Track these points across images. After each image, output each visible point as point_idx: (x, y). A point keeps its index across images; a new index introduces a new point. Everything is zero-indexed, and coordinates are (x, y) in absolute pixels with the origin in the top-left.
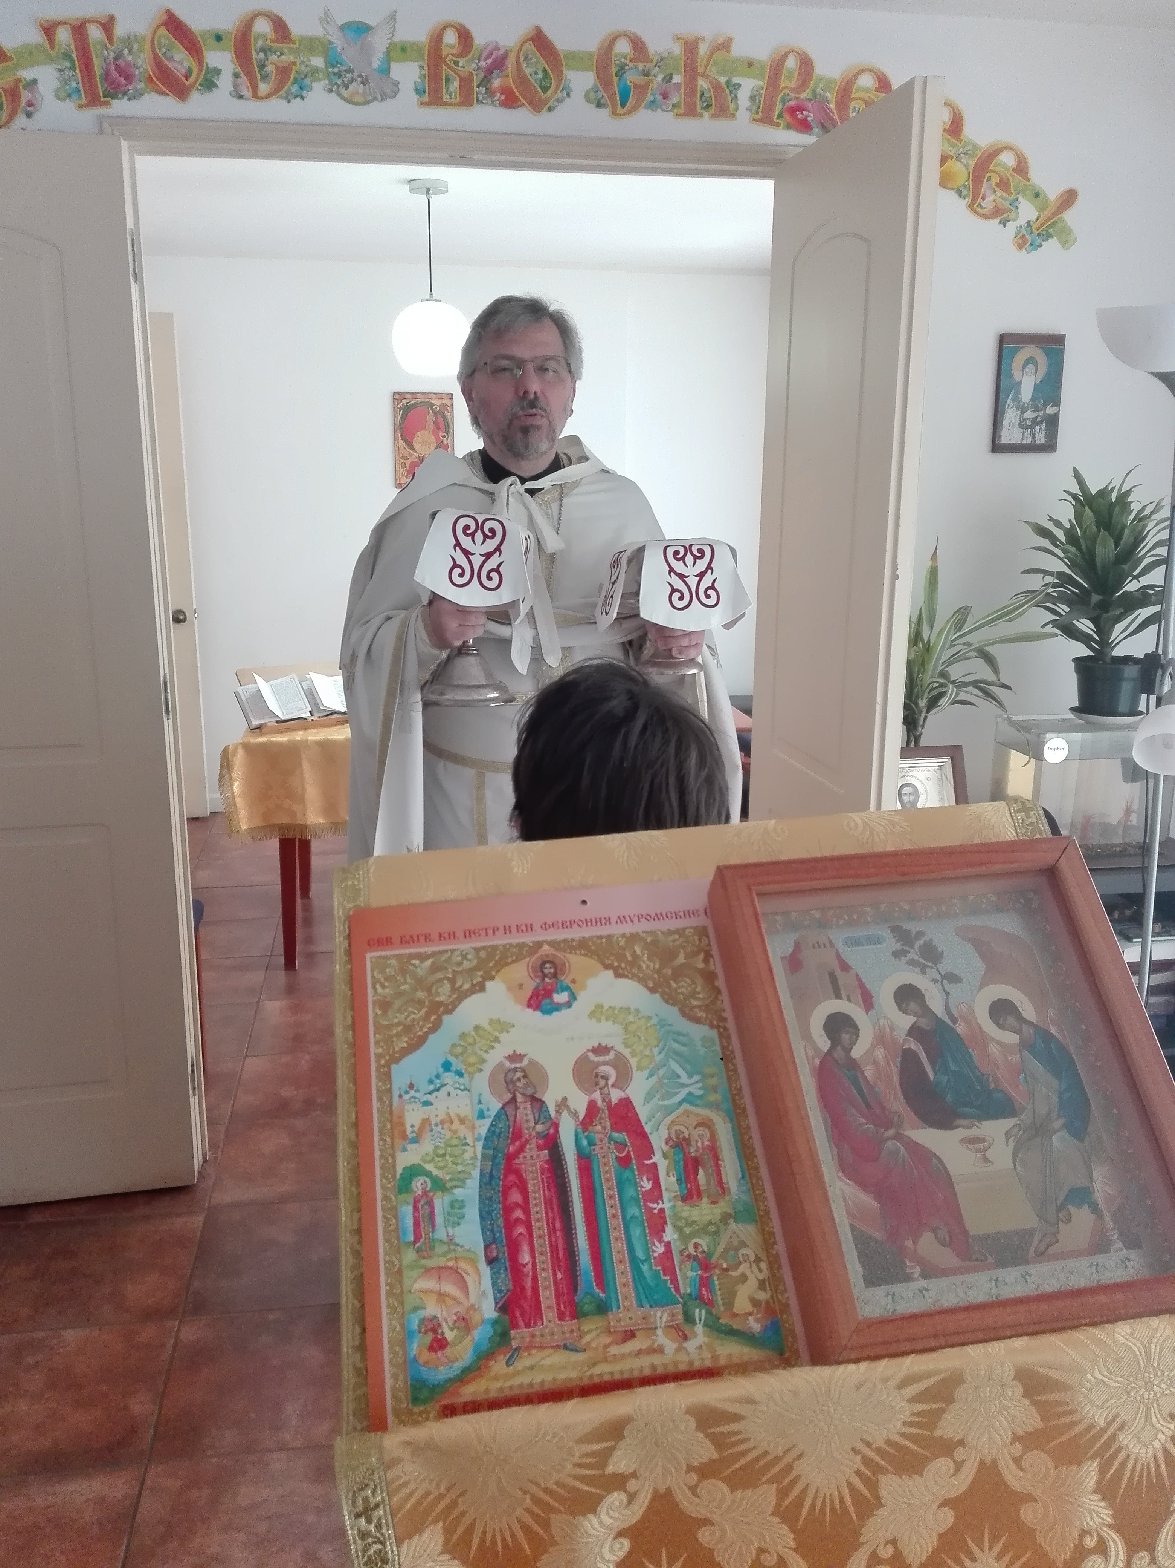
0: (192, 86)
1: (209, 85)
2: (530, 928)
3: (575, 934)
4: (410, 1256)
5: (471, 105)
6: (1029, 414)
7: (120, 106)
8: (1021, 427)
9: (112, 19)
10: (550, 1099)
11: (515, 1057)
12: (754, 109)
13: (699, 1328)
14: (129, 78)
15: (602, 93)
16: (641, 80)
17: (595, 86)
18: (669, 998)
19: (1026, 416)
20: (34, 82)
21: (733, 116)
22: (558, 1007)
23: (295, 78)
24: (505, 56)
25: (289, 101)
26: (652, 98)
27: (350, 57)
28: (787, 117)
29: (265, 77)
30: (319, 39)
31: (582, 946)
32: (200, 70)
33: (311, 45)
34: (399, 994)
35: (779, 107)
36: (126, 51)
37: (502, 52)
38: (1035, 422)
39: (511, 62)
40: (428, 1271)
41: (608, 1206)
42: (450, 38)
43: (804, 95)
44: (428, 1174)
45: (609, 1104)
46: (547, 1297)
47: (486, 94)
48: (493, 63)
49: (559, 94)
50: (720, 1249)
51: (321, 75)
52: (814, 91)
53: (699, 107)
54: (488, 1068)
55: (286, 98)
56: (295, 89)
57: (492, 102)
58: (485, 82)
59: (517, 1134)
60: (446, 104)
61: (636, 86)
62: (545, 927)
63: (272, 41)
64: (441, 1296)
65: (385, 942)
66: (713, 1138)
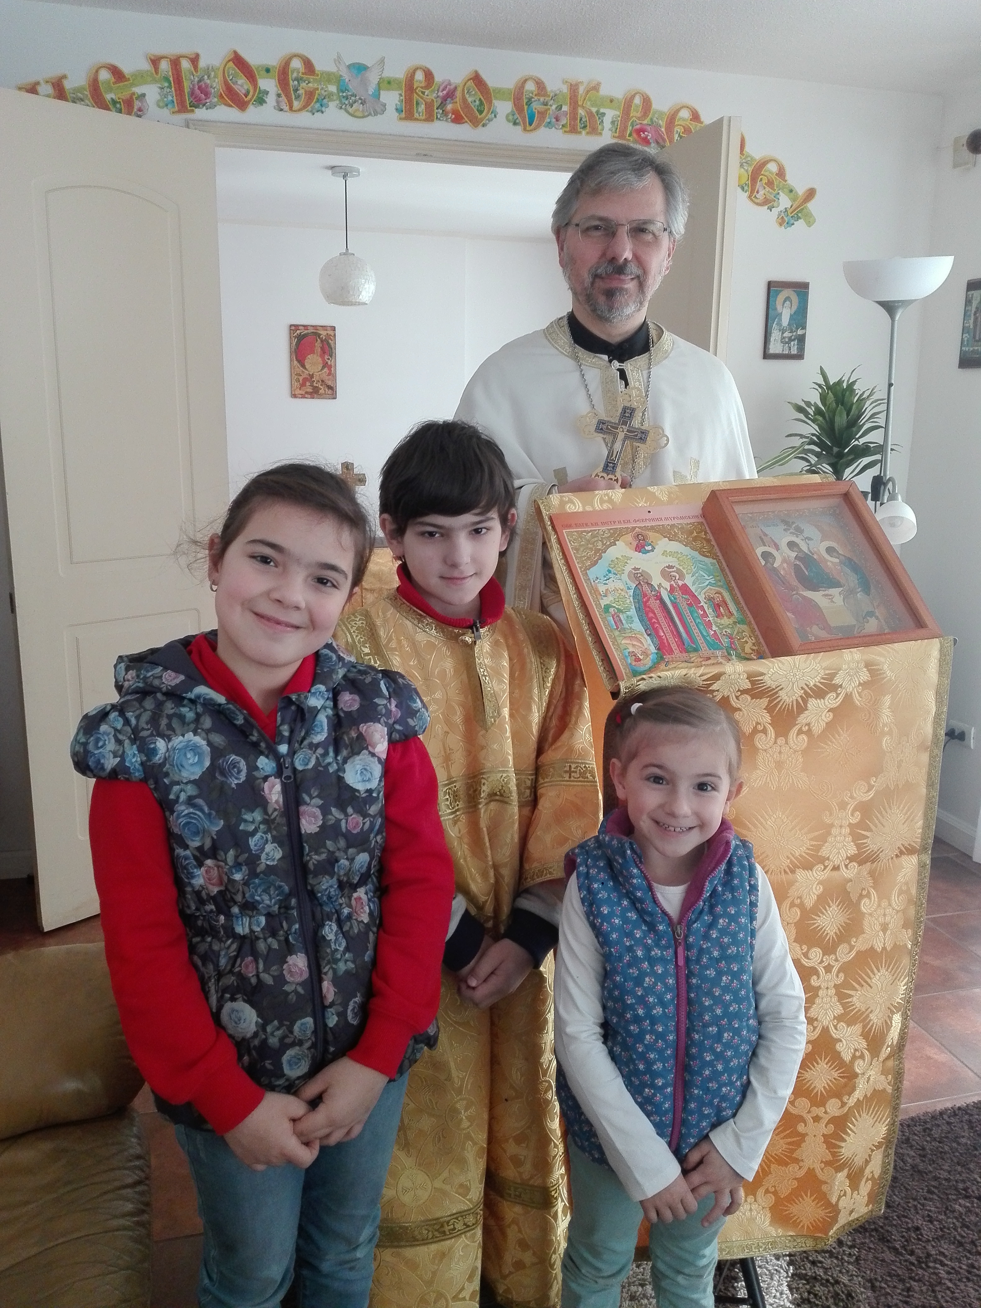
0: (248, 102)
1: (261, 101)
2: (629, 521)
3: (649, 524)
4: (617, 633)
5: (433, 121)
6: (787, 334)
7: (201, 113)
8: (782, 342)
9: (197, 56)
10: (655, 583)
11: (635, 569)
12: (614, 130)
13: (734, 657)
14: (207, 95)
15: (517, 116)
16: (542, 108)
17: (512, 111)
18: (694, 549)
19: (785, 335)
20: (144, 95)
21: (601, 134)
22: (648, 551)
23: (318, 99)
24: (456, 88)
25: (313, 114)
26: (549, 120)
27: (354, 86)
28: (635, 135)
29: (298, 97)
30: (333, 73)
31: (652, 528)
32: (255, 91)
33: (329, 77)
34: (581, 546)
35: (630, 128)
36: (206, 77)
37: (452, 87)
38: (791, 340)
39: (458, 94)
40: (625, 637)
41: (689, 619)
42: (419, 76)
43: (645, 122)
44: (614, 607)
45: (678, 585)
46: (674, 646)
47: (442, 113)
48: (447, 94)
49: (490, 116)
50: (735, 633)
51: (335, 97)
52: (651, 119)
53: (579, 128)
54: (626, 572)
55: (311, 111)
56: (317, 106)
57: (446, 120)
58: (442, 105)
59: (645, 595)
60: (417, 119)
61: (538, 112)
62: (635, 521)
63: (303, 74)
64: (634, 645)
65: (570, 526)
66: (723, 597)
